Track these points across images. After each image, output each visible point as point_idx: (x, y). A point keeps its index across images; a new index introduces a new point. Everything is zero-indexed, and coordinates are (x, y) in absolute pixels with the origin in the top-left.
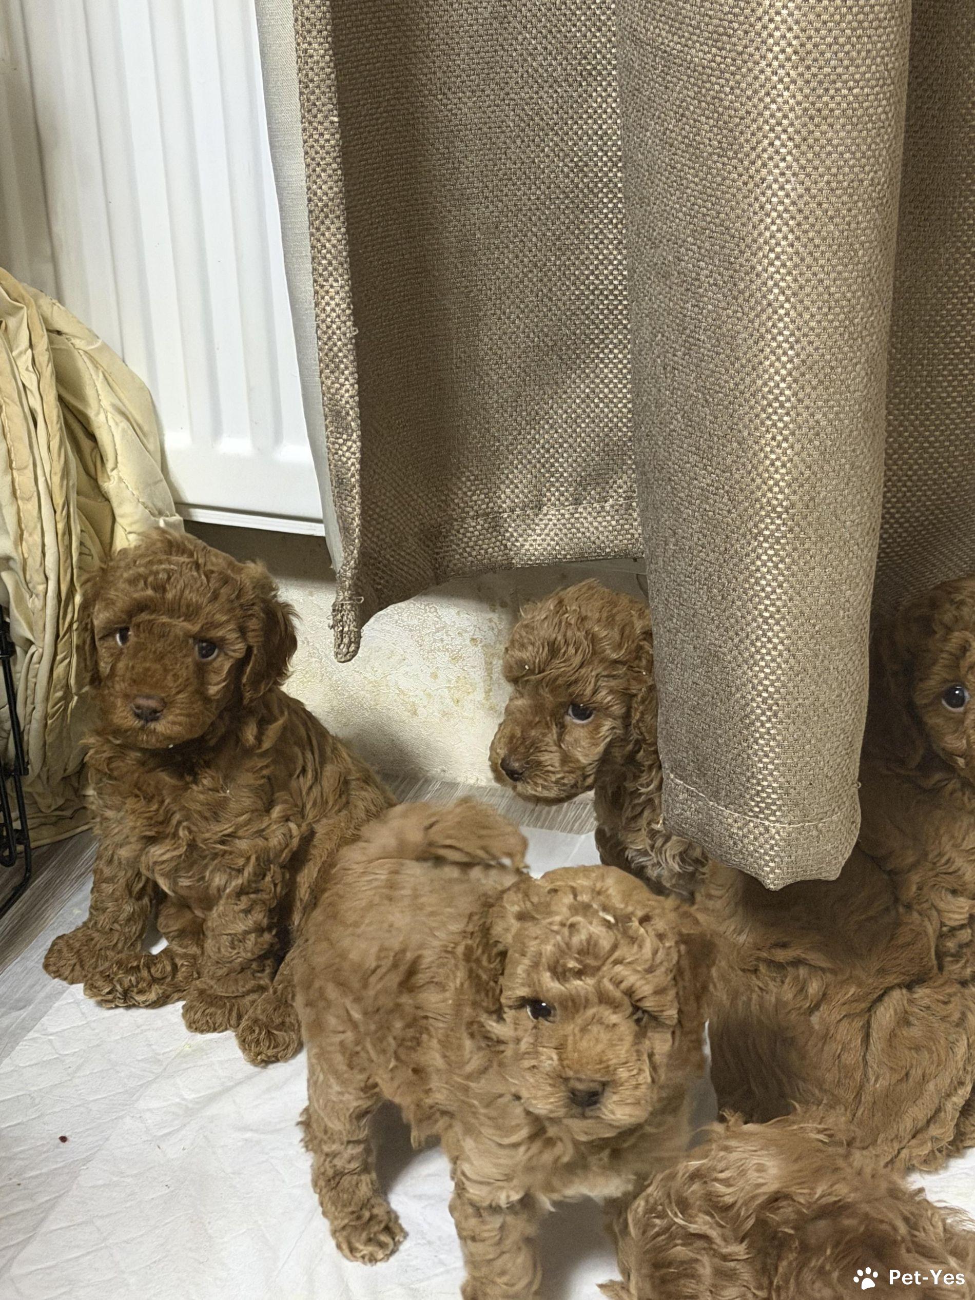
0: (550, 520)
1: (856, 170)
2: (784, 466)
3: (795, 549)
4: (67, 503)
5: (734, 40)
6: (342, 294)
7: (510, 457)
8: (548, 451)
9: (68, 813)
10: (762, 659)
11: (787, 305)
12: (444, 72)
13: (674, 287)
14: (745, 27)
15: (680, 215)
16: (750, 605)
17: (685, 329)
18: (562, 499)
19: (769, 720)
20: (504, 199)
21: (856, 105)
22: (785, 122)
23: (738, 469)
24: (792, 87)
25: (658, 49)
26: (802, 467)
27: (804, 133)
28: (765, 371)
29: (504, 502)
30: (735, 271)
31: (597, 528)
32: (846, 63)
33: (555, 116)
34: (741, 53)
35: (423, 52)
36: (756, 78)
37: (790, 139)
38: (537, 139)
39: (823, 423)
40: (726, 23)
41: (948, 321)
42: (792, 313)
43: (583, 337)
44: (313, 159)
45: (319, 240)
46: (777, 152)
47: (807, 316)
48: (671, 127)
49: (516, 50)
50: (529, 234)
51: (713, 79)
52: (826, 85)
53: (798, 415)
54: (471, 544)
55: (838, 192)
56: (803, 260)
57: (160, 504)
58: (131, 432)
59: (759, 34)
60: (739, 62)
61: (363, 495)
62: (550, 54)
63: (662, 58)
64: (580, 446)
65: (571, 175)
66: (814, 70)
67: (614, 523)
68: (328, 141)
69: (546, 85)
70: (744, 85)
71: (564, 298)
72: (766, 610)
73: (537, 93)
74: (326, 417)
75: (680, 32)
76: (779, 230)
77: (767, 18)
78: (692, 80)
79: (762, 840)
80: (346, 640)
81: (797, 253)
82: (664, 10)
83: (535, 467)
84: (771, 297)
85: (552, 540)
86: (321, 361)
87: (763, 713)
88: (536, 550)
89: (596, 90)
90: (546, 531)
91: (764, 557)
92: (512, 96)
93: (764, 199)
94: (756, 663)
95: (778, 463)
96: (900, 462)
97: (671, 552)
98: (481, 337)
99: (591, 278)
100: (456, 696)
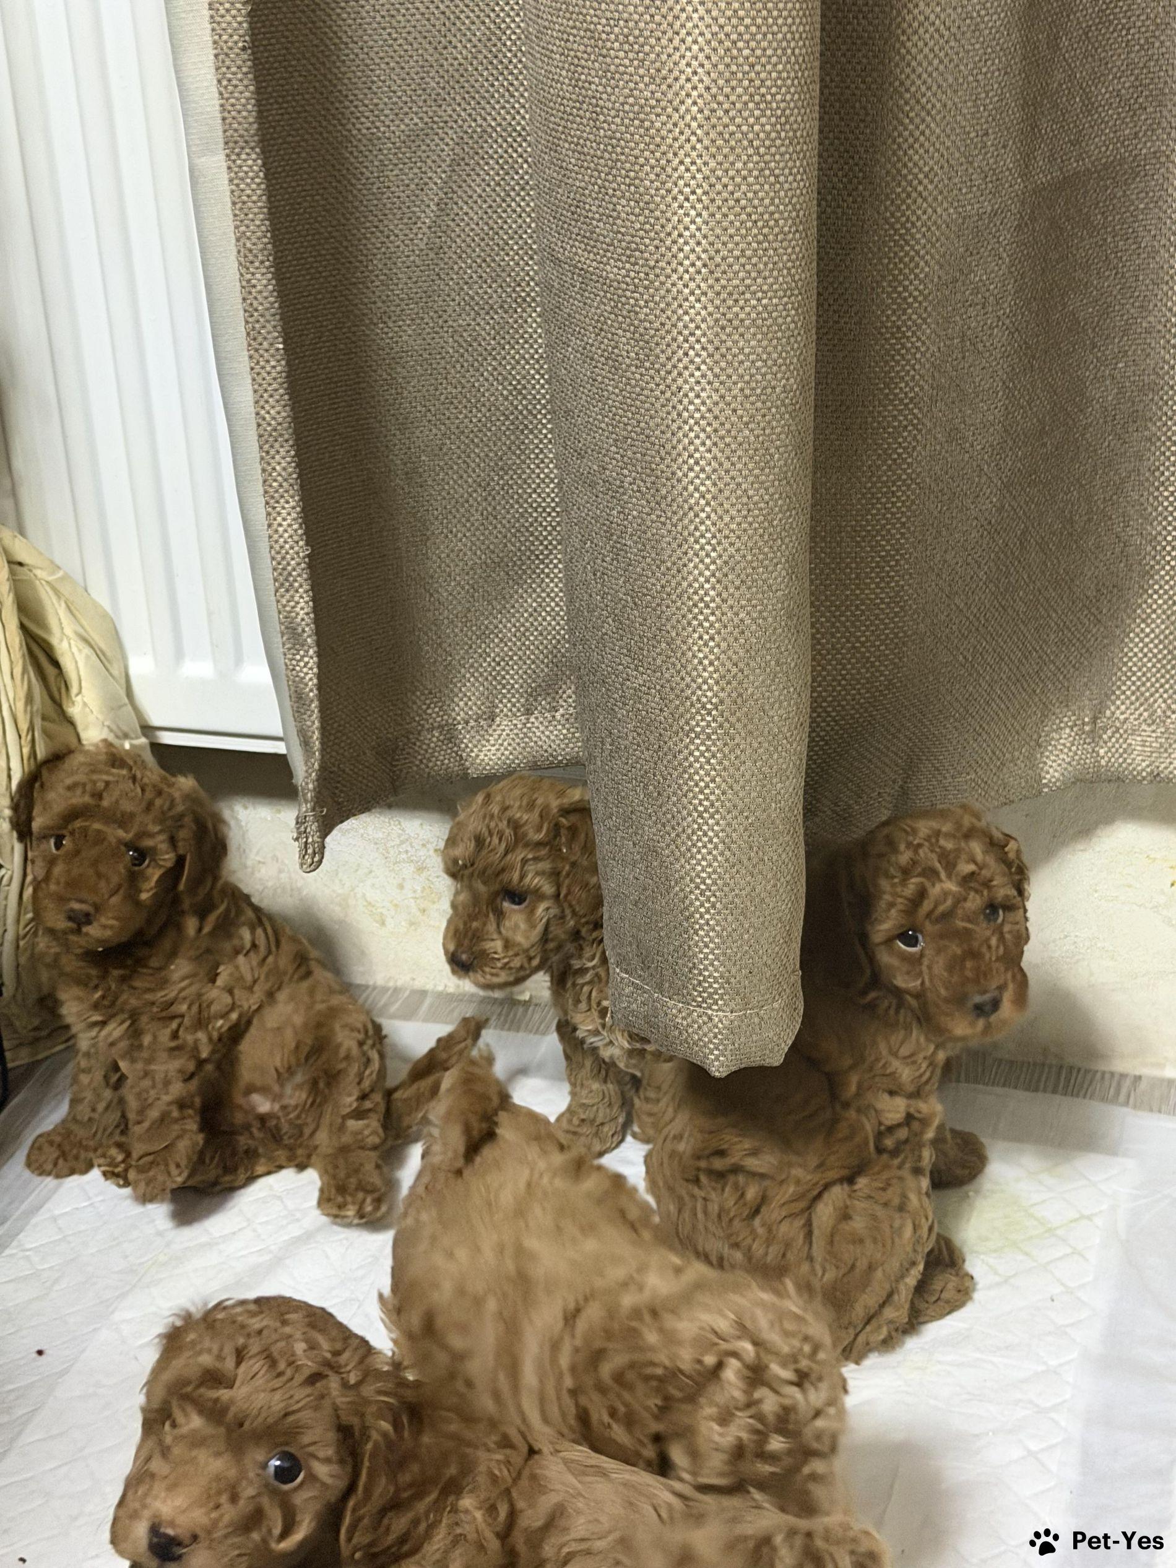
0: (503, 730)
1: (769, 377)
2: (711, 664)
3: (725, 745)
4: (31, 728)
5: (646, 255)
6: (294, 515)
7: (463, 670)
8: (498, 664)
9: (44, 1033)
10: (699, 852)
11: (708, 509)
12: (384, 302)
13: (601, 495)
14: (656, 242)
15: (603, 425)
16: (685, 800)
17: (612, 535)
18: (514, 709)
19: (707, 912)
20: (447, 422)
21: (765, 315)
22: (698, 332)
23: (668, 669)
24: (703, 299)
25: (576, 267)
26: (729, 665)
27: (717, 343)
28: (690, 573)
29: (458, 714)
30: (657, 477)
31: (548, 737)
32: (753, 275)
33: (493, 342)
34: (653, 268)
35: (363, 283)
36: (668, 291)
37: (703, 348)
38: (476, 364)
39: (748, 622)
40: (638, 240)
41: (873, 526)
42: (713, 515)
43: (528, 553)
44: (260, 385)
45: (269, 464)
46: (692, 362)
47: (727, 519)
48: (590, 341)
49: (452, 279)
50: (472, 455)
51: (628, 294)
52: (735, 296)
53: (723, 614)
54: (427, 756)
55: (752, 399)
56: (721, 464)
57: (125, 728)
58: (94, 657)
59: (669, 249)
60: (652, 276)
61: (322, 710)
62: (486, 282)
63: (579, 275)
64: (529, 658)
65: (511, 398)
66: (723, 282)
67: (565, 731)
68: (274, 367)
69: (482, 312)
70: (657, 298)
71: (509, 516)
72: (701, 804)
73: (474, 320)
74: (283, 634)
75: (595, 250)
76: (697, 437)
77: (676, 233)
78: (608, 295)
79: (705, 1029)
80: (310, 851)
81: (715, 458)
82: (580, 229)
83: (487, 679)
84: (692, 501)
85: (506, 749)
86: (276, 580)
87: (702, 905)
88: (490, 759)
89: (530, 316)
90: (500, 741)
91: (697, 753)
92: (450, 323)
93: (681, 407)
94: (692, 857)
95: (706, 662)
96: (834, 663)
97: (607, 753)
98: (430, 554)
99: (534, 496)
100: (422, 906)
